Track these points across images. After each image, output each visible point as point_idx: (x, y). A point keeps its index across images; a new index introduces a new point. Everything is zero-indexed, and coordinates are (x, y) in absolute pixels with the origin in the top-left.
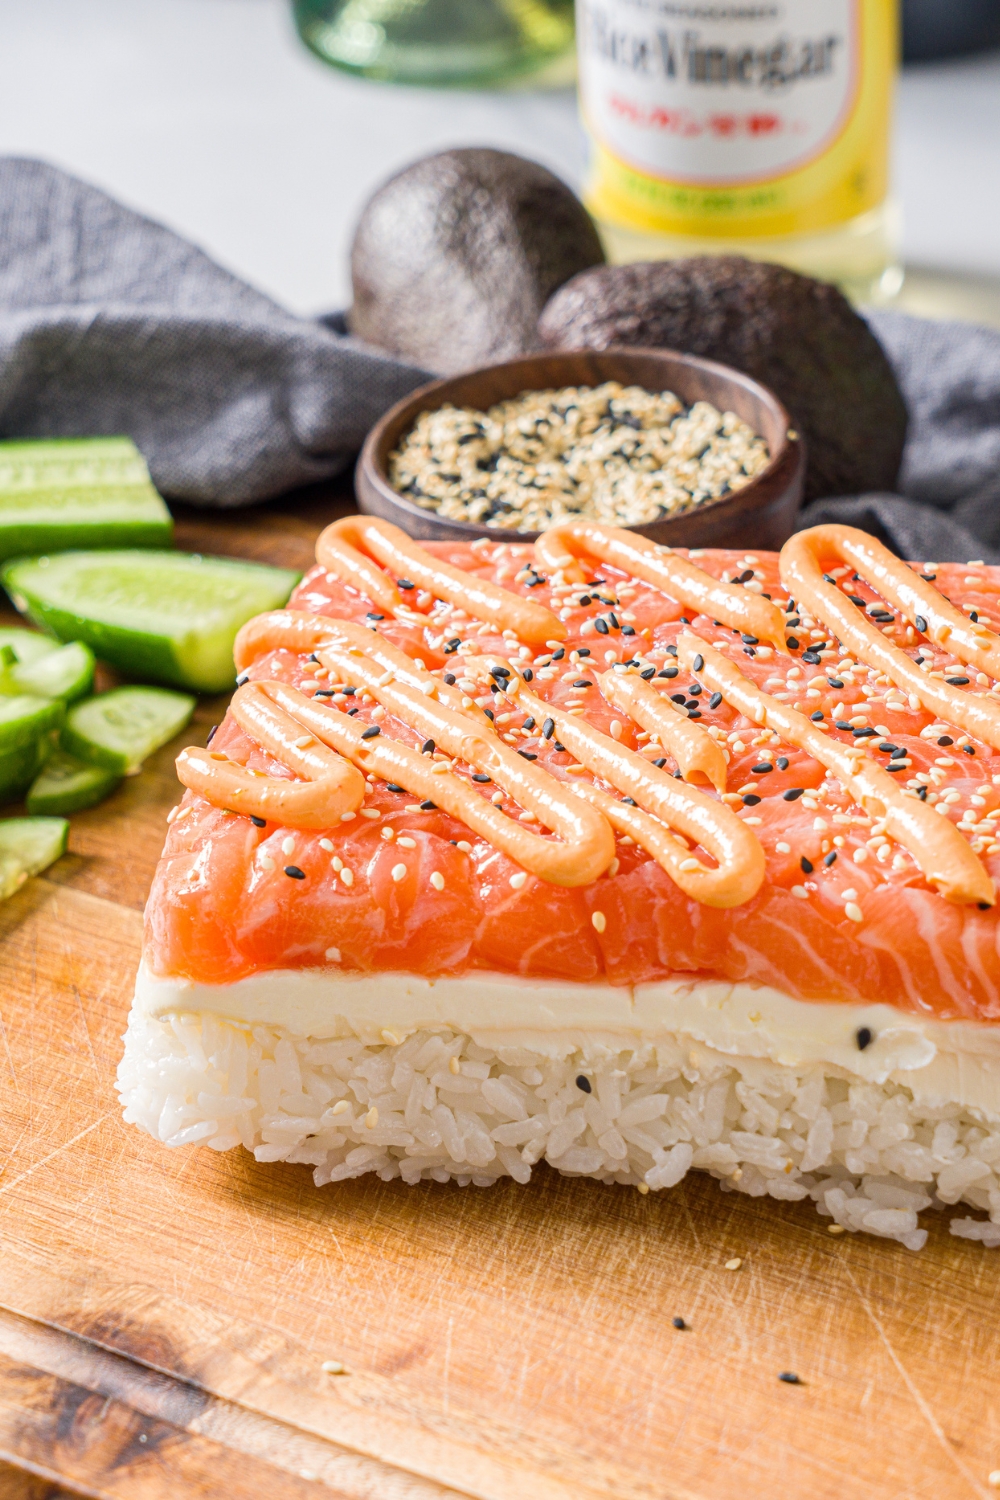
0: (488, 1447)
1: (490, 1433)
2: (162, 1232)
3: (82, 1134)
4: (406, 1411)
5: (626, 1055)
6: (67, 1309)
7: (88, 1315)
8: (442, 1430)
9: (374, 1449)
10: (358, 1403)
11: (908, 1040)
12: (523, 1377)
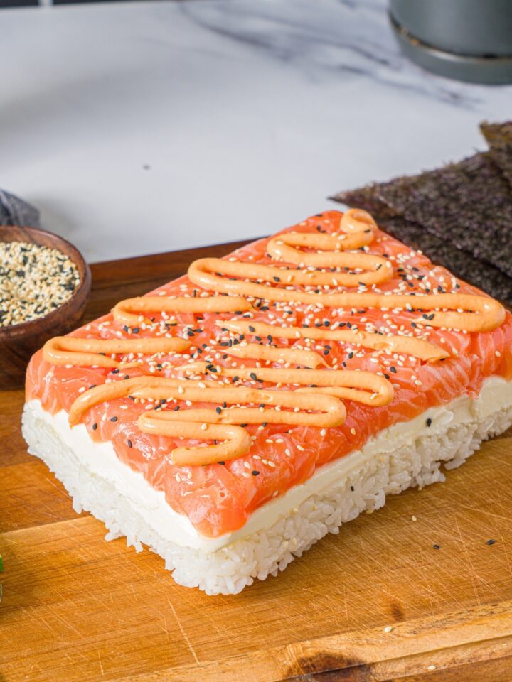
0: (467, 621)
1: (460, 617)
2: (259, 624)
3: (174, 610)
4: (430, 628)
5: (362, 471)
6: (285, 670)
7: (295, 666)
8: (447, 626)
9: (444, 645)
10: (413, 635)
11: (443, 414)
12: (434, 594)
